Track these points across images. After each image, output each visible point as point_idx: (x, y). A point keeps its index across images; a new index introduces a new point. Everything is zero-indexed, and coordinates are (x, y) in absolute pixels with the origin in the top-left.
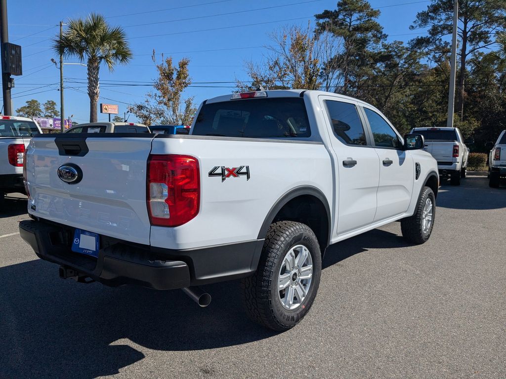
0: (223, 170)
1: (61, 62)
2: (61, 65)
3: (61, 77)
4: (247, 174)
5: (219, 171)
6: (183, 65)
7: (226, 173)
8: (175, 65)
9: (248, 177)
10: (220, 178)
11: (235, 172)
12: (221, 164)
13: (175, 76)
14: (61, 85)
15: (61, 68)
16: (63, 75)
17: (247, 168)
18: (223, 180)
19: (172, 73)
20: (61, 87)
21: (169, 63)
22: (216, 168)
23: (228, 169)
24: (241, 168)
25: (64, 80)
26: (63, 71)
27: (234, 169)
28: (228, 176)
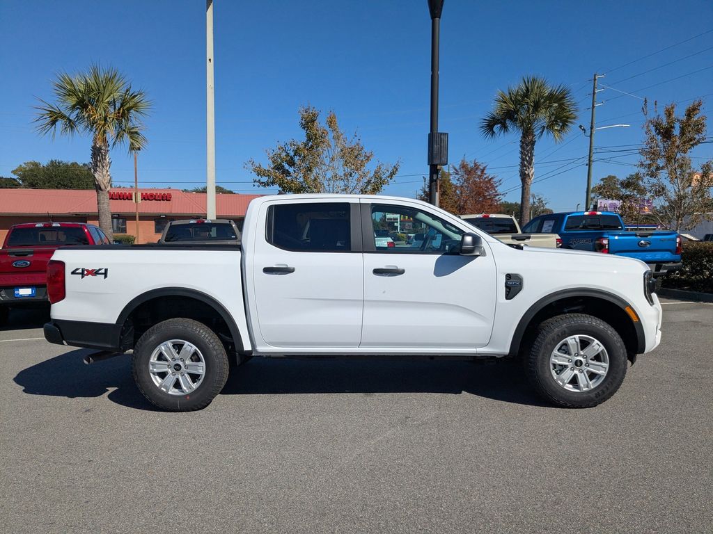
0: (83, 270)
1: (592, 128)
2: (591, 132)
3: (591, 147)
4: (105, 274)
5: (80, 271)
6: (690, 113)
7: (86, 272)
8: (680, 114)
9: (106, 277)
10: (81, 276)
11: (95, 273)
12: (81, 267)
13: (676, 132)
14: (590, 157)
15: (591, 136)
16: (593, 145)
17: (106, 270)
18: (82, 277)
19: (673, 127)
20: (590, 161)
21: (669, 113)
22: (77, 269)
23: (87, 270)
24: (100, 270)
25: (594, 151)
26: (593, 138)
27: (93, 270)
28: (87, 275)
